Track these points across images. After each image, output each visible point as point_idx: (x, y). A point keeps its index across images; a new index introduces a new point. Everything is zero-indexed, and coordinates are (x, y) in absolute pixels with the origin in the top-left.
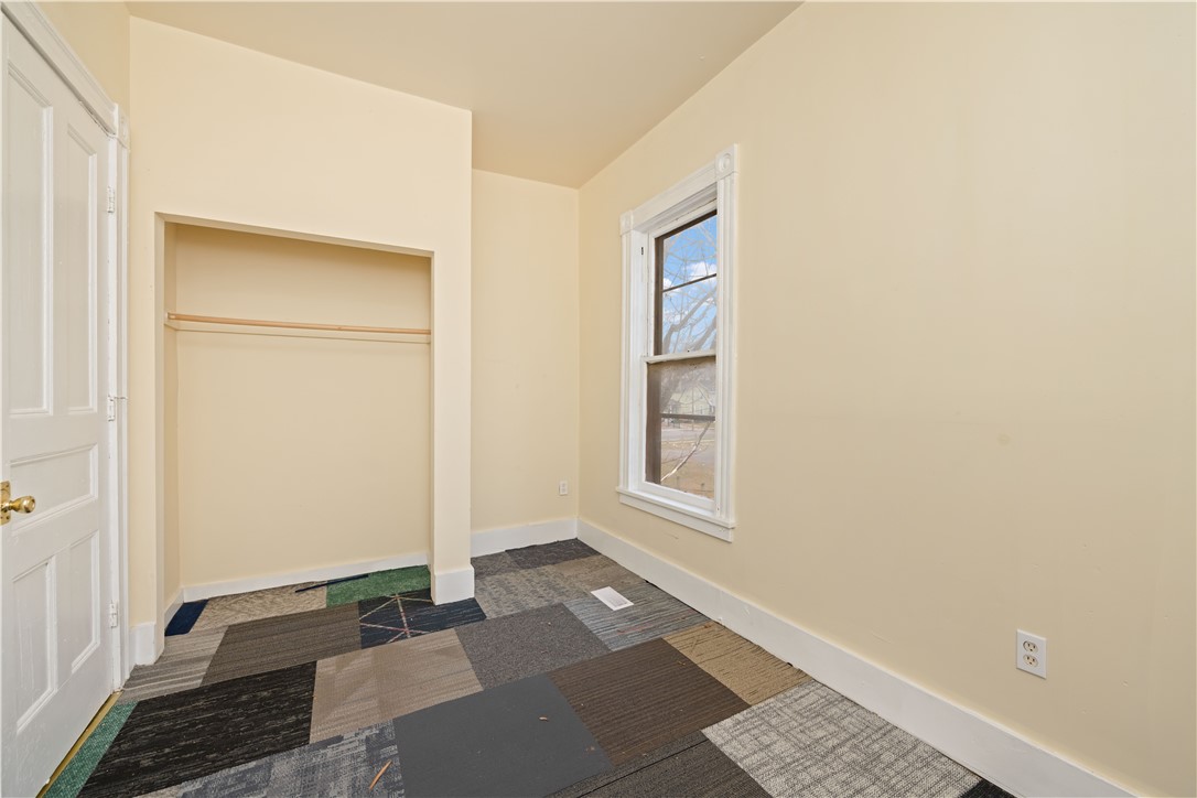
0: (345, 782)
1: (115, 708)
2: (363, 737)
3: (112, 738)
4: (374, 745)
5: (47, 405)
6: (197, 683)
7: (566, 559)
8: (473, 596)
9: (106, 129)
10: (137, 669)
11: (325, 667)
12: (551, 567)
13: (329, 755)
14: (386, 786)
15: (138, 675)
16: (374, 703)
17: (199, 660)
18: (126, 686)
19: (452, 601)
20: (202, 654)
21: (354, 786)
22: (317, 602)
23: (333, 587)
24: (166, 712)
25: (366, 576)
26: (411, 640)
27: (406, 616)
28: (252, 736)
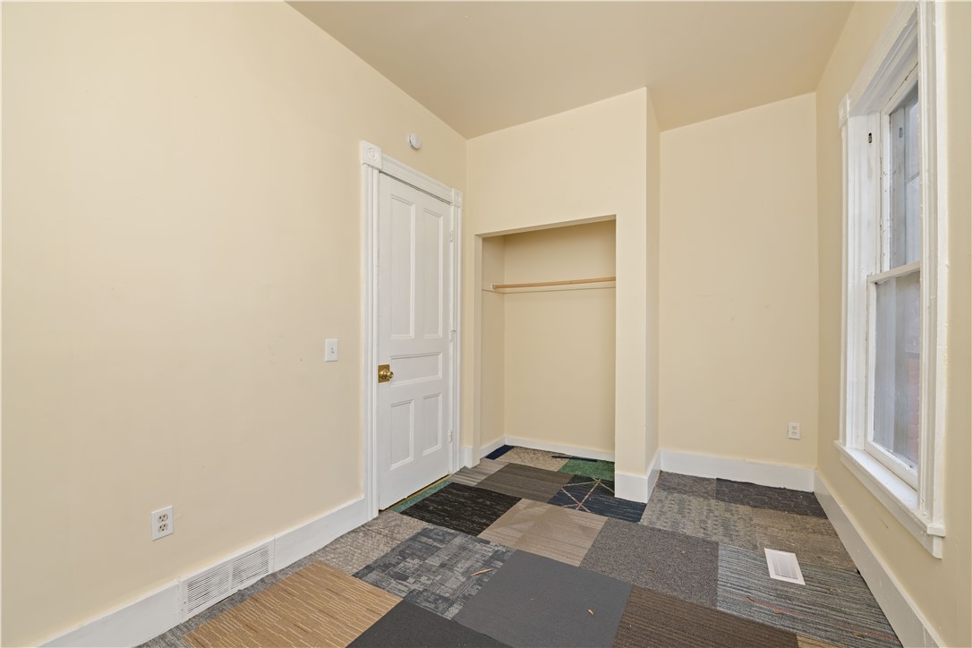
0: (468, 564)
1: (445, 481)
2: (496, 549)
3: (434, 492)
4: (497, 556)
5: (412, 334)
6: (473, 484)
7: (775, 508)
8: (646, 502)
9: (449, 203)
10: (465, 468)
11: (523, 504)
12: (749, 508)
13: (477, 547)
14: (478, 579)
15: (463, 471)
16: (519, 535)
17: (484, 474)
18: (456, 474)
19: (628, 499)
20: (485, 471)
21: (468, 569)
22: (555, 466)
23: (572, 461)
24: (455, 491)
25: (595, 461)
26: (576, 512)
27: (590, 496)
28: (465, 519)
